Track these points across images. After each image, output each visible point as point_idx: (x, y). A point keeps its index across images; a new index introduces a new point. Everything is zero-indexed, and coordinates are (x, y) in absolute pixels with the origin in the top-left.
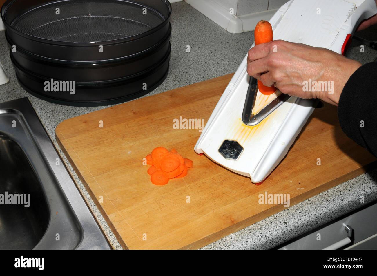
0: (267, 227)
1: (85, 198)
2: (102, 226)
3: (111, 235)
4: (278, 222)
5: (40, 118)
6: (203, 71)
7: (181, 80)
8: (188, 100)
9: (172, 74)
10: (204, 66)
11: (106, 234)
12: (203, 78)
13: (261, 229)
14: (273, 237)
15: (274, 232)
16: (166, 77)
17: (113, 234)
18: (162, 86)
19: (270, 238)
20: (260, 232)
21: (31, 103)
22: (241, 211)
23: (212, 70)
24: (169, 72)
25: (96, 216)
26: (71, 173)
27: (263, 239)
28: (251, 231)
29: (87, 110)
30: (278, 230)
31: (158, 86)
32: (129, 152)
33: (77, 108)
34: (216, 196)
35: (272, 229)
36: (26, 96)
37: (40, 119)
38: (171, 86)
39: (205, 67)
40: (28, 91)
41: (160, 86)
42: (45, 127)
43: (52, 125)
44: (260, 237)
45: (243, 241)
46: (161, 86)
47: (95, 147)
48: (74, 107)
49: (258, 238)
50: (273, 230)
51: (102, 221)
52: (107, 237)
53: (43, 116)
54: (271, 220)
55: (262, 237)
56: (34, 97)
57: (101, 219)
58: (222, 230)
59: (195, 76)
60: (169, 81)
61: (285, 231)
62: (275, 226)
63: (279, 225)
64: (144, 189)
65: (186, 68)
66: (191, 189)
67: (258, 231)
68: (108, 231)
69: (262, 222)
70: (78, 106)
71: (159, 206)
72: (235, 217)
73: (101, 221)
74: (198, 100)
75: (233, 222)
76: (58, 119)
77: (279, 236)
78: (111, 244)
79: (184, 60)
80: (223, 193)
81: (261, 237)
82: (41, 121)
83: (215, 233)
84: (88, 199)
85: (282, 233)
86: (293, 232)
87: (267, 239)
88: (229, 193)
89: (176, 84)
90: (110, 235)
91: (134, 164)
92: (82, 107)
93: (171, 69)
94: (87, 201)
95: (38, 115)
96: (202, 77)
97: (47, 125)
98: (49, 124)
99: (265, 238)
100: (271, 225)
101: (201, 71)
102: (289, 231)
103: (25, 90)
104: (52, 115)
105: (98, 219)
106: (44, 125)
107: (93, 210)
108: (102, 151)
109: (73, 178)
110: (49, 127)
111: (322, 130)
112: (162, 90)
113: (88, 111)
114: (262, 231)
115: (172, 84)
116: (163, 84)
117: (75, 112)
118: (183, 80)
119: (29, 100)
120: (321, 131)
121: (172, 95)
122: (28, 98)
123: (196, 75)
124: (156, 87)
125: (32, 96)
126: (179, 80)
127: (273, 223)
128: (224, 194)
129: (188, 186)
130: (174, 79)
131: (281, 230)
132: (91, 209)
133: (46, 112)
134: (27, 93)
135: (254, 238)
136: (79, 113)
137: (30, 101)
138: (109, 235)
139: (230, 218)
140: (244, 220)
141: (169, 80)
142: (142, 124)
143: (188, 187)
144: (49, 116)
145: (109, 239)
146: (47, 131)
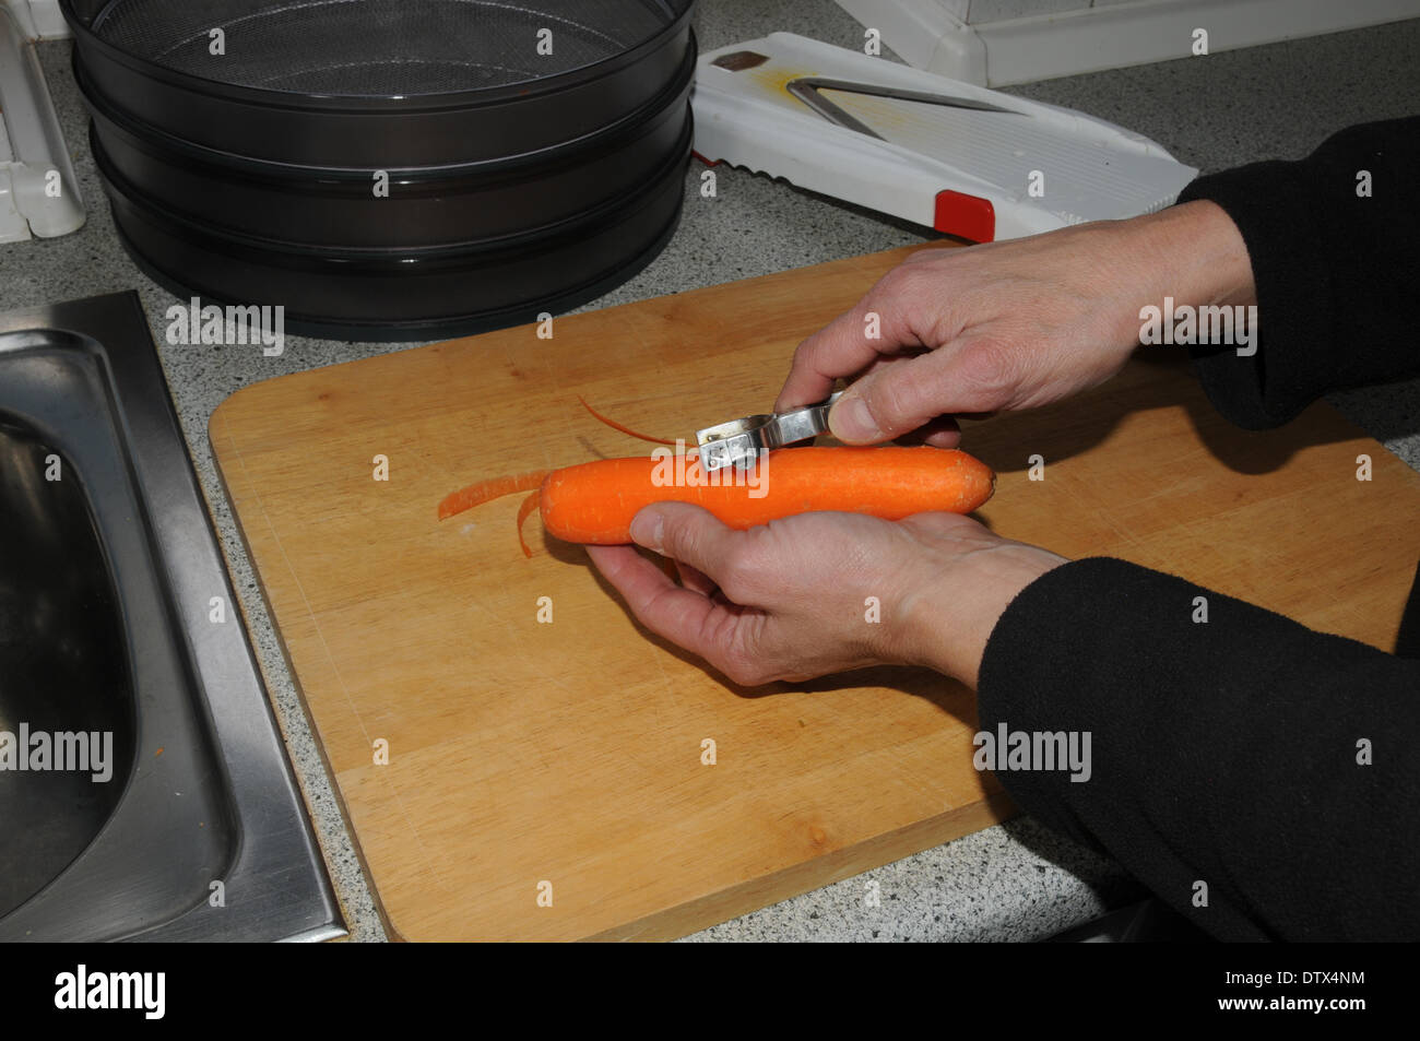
0: (964, 880)
1: (276, 703)
2: (321, 819)
3: (346, 861)
4: (1012, 864)
5: (168, 373)
6: (811, 230)
7: (720, 259)
8: (731, 339)
9: (689, 232)
10: (816, 210)
11: (326, 855)
12: (807, 255)
13: (937, 886)
14: (984, 922)
15: (990, 902)
16: (665, 246)
17: (355, 859)
18: (644, 280)
19: (972, 928)
20: (935, 898)
21: (149, 312)
22: (860, 802)
23: (847, 229)
24: (681, 226)
25: (302, 777)
26: (241, 596)
27: (941, 927)
28: (896, 890)
29: (347, 352)
30: (1007, 896)
31: (631, 276)
32: (467, 528)
33: (312, 343)
34: (772, 732)
35: (984, 891)
36: (133, 288)
37: (167, 378)
38: (680, 282)
39: (818, 216)
40: (142, 269)
41: (637, 277)
42: (178, 411)
43: (205, 405)
44: (930, 917)
45: (860, 932)
46: (638, 280)
47: (344, 498)
48: (300, 338)
49: (922, 922)
50: (985, 894)
51: (322, 799)
52: (331, 867)
53: (180, 367)
54: (985, 851)
55: (937, 919)
56: (161, 290)
57: (318, 792)
58: (769, 876)
59: (777, 248)
60: (673, 259)
61: (1034, 902)
62: (996, 879)
63: (1015, 876)
64: (495, 681)
65: (746, 215)
66: (678, 694)
67: (926, 894)
68: (336, 844)
69: (948, 859)
70: (315, 337)
71: (541, 752)
72: (829, 828)
73: (319, 798)
74: (768, 341)
75: (818, 844)
76: (233, 382)
77: (1011, 919)
78: (340, 895)
79: (744, 183)
80: (801, 722)
81: (933, 920)
82: (169, 383)
83: (741, 886)
84: (284, 707)
85: (1025, 909)
86: (1068, 905)
87: (961, 927)
88: (826, 725)
89: (698, 276)
90: (344, 858)
91: (476, 575)
92: (330, 342)
93: (689, 214)
94: (280, 715)
95: (163, 361)
96: (804, 251)
97: (188, 404)
98: (198, 399)
99: (952, 926)
100: (983, 871)
101: (803, 229)
102: (1052, 902)
103: (133, 264)
104: (213, 366)
105: (307, 790)
106: (175, 402)
107: (297, 753)
108: (365, 515)
109: (246, 616)
110: (195, 410)
111: (1240, 495)
112: (643, 294)
113: (348, 356)
114: (943, 894)
115: (683, 274)
116: (648, 272)
117: (302, 360)
118: (731, 259)
119: (142, 301)
120: (1235, 500)
121: (676, 312)
122: (141, 294)
123: (782, 242)
124: (622, 282)
125: (155, 285)
126: (714, 258)
127: (991, 863)
128: (802, 725)
129: (667, 681)
130: (696, 256)
131: (1020, 898)
132: (289, 747)
133: (195, 352)
134: (141, 276)
135: (906, 921)
136: (313, 363)
137: (144, 306)
138: (340, 860)
139: (811, 829)
140: (864, 843)
141: (674, 255)
142: (540, 421)
143: (670, 684)
144: (202, 366)
145: (333, 876)
146: (183, 426)
